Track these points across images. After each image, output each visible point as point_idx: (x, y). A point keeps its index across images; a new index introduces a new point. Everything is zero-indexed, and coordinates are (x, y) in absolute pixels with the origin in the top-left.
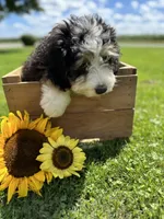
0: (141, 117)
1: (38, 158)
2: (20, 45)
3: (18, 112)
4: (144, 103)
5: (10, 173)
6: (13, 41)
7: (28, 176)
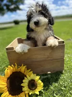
0: (67, 59)
1: (22, 85)
2: (13, 25)
3: (12, 65)
4: (68, 51)
5: (10, 94)
6: (10, 23)
7: (18, 95)
